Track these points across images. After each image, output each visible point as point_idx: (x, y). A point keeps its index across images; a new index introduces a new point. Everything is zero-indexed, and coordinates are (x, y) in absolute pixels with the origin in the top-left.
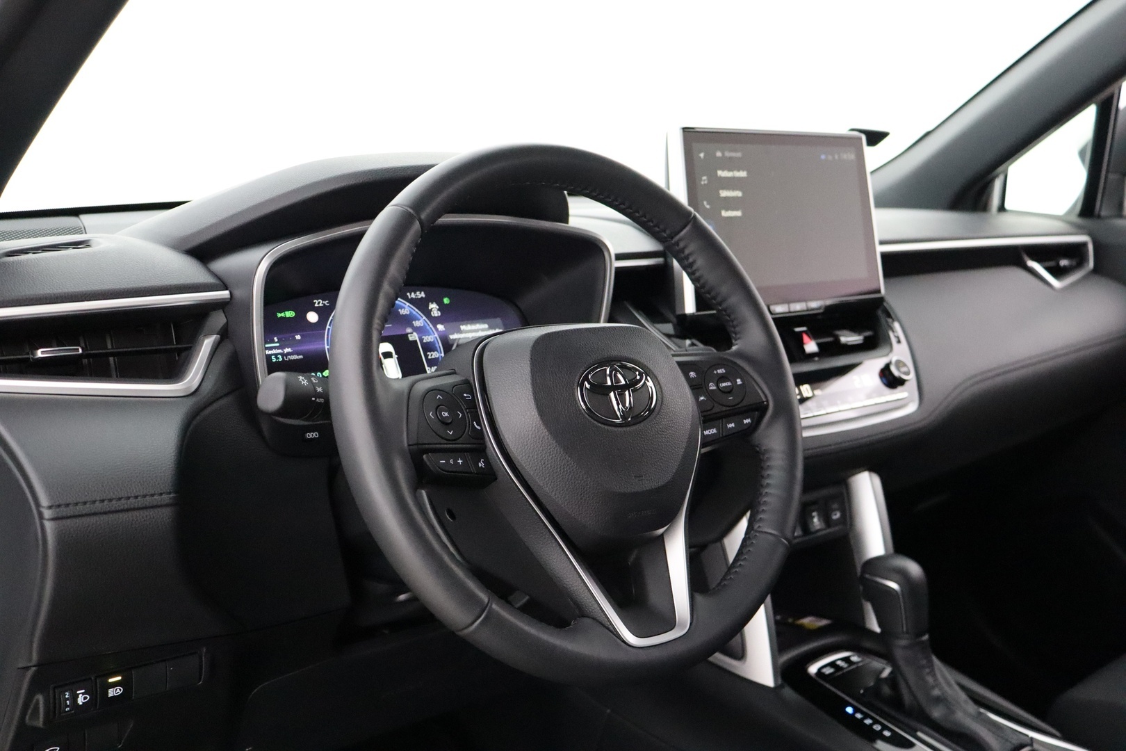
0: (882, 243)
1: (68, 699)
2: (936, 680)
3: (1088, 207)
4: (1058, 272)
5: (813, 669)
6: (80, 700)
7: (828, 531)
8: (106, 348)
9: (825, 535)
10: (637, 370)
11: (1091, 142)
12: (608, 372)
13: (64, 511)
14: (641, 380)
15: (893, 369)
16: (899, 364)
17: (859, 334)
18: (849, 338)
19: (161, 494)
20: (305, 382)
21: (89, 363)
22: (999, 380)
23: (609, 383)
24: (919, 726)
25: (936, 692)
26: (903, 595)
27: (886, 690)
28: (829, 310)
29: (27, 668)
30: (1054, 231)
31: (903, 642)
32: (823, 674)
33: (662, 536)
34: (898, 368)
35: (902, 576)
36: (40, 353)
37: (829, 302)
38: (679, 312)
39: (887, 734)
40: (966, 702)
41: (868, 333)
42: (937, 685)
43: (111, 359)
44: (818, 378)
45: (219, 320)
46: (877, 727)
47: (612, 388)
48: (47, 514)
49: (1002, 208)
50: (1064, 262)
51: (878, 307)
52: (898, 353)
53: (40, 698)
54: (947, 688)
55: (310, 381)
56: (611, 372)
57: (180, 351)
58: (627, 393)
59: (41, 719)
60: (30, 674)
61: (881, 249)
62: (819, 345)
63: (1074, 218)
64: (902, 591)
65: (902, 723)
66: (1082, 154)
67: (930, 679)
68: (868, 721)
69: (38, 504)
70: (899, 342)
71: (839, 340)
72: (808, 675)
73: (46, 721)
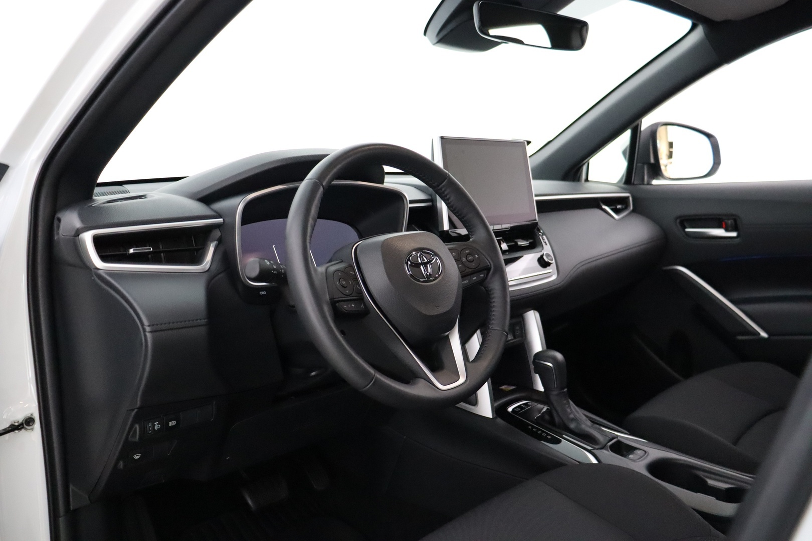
0: (536, 196)
1: (150, 427)
2: (571, 410)
3: (628, 179)
4: (617, 211)
5: (510, 409)
6: (156, 428)
7: (515, 340)
8: (159, 248)
9: (514, 342)
10: (431, 254)
11: (629, 147)
12: (418, 256)
13: (155, 328)
14: (434, 258)
15: (545, 257)
16: (548, 255)
17: (527, 241)
18: (522, 243)
19: (201, 320)
20: (268, 263)
21: (152, 256)
22: (594, 264)
23: (420, 261)
24: (564, 432)
25: (572, 416)
26: (554, 369)
27: (547, 417)
28: (513, 228)
29: (133, 410)
30: (614, 191)
31: (555, 393)
32: (515, 411)
33: (448, 335)
34: (547, 257)
35: (554, 360)
36: (131, 251)
37: (512, 225)
38: (440, 230)
39: (549, 437)
40: (586, 420)
41: (531, 241)
42: (572, 412)
43: (162, 254)
44: (509, 262)
45: (217, 233)
46: (544, 435)
47: (422, 264)
48: (148, 329)
49: (587, 180)
50: (619, 207)
51: (534, 228)
52: (547, 250)
53: (137, 426)
54: (576, 414)
55: (270, 262)
56: (420, 255)
57: (197, 250)
58: (428, 266)
59: (138, 437)
60: (133, 413)
61: (536, 198)
62: (508, 246)
63: (622, 185)
64: (554, 367)
65: (556, 432)
66: (624, 153)
67: (569, 410)
68: (539, 432)
69: (142, 325)
70: (546, 244)
71: (518, 244)
72: (508, 412)
73: (140, 438)
